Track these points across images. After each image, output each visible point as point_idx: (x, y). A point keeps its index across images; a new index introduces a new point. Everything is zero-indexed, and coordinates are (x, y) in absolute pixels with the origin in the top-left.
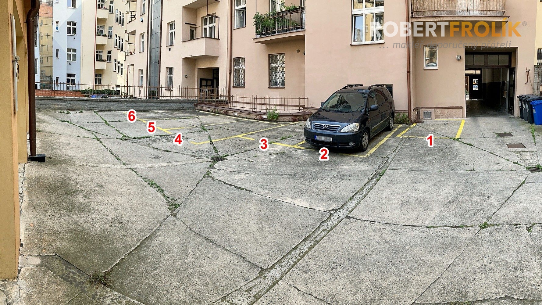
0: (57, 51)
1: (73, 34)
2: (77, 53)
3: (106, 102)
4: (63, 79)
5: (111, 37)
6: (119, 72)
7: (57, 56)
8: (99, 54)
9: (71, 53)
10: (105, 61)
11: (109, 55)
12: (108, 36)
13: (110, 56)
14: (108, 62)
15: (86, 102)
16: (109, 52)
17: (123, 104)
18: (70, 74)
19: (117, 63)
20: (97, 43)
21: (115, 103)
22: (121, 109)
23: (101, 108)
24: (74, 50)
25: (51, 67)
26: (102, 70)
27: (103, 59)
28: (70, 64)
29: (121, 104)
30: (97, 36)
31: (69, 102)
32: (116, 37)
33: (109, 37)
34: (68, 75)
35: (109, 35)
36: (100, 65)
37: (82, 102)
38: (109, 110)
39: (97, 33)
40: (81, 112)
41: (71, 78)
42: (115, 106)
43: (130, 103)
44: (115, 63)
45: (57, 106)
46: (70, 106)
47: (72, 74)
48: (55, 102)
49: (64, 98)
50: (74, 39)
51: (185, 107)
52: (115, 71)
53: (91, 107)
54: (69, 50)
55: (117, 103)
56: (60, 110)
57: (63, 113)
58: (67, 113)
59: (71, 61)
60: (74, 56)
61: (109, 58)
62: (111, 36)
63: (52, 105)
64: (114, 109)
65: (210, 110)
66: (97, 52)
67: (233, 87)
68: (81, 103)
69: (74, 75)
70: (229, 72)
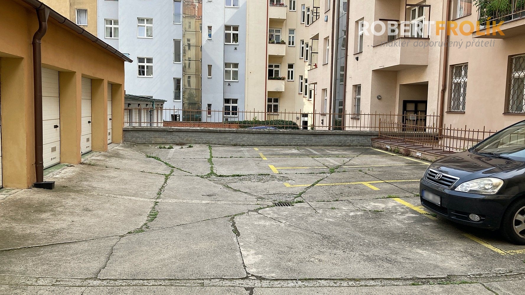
0: (210, 67)
1: (234, 42)
2: (239, 69)
3: (231, 134)
4: (219, 105)
5: (293, 44)
6: (306, 94)
7: (210, 74)
8: (274, 69)
9: (232, 69)
10: (283, 79)
11: (290, 70)
12: (287, 43)
13: (292, 72)
14: (289, 80)
15: (200, 133)
16: (291, 66)
17: (256, 136)
18: (230, 99)
19: (303, 81)
20: (269, 53)
21: (244, 135)
22: (253, 143)
23: (222, 141)
24: (236, 65)
25: (199, 90)
26: (280, 93)
27: (280, 76)
28: (229, 85)
29: (252, 136)
30: (269, 43)
31: (177, 134)
32: (303, 44)
33: (290, 44)
34: (227, 101)
35: (290, 42)
36: (275, 86)
37: (195, 133)
38: (235, 145)
39: (270, 39)
40: (190, 147)
41: (231, 105)
42: (245, 139)
43: (265, 135)
44: (301, 81)
45: (159, 140)
46: (178, 140)
47: (232, 99)
48: (157, 134)
49: (170, 129)
50: (236, 49)
51: (355, 143)
52: (301, 93)
53: (208, 140)
54: (227, 65)
55: (247, 135)
56: (160, 145)
57: (164, 148)
58: (169, 148)
59: (231, 80)
60: (236, 73)
61: (291, 75)
62: (293, 42)
63: (152, 139)
64: (243, 143)
65: (389, 147)
66: (270, 66)
67: (448, 112)
68: (194, 135)
69: (235, 101)
70: (441, 88)
